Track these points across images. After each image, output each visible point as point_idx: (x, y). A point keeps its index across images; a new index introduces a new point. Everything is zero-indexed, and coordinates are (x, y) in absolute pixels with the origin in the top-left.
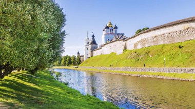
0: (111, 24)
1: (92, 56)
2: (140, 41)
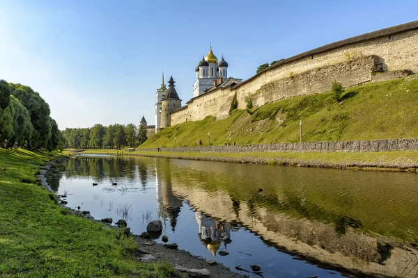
0: (212, 56)
1: (168, 125)
2: (262, 88)
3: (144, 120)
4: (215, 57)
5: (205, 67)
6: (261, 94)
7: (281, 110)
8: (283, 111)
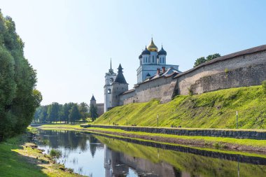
0: (153, 45)
2: (201, 80)
3: (93, 99)
4: (156, 47)
5: (148, 56)
6: (200, 85)
7: (218, 100)
8: (220, 101)
